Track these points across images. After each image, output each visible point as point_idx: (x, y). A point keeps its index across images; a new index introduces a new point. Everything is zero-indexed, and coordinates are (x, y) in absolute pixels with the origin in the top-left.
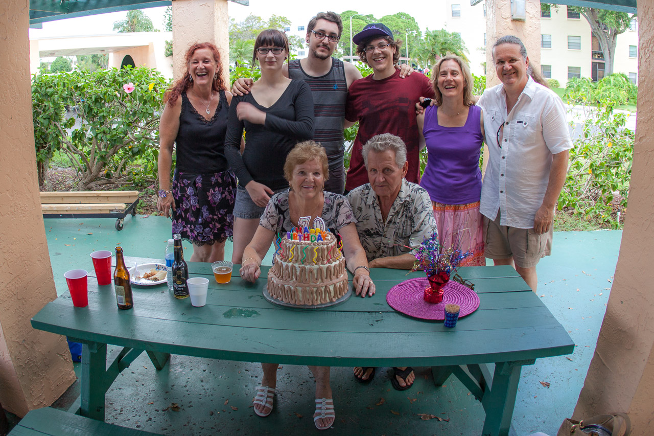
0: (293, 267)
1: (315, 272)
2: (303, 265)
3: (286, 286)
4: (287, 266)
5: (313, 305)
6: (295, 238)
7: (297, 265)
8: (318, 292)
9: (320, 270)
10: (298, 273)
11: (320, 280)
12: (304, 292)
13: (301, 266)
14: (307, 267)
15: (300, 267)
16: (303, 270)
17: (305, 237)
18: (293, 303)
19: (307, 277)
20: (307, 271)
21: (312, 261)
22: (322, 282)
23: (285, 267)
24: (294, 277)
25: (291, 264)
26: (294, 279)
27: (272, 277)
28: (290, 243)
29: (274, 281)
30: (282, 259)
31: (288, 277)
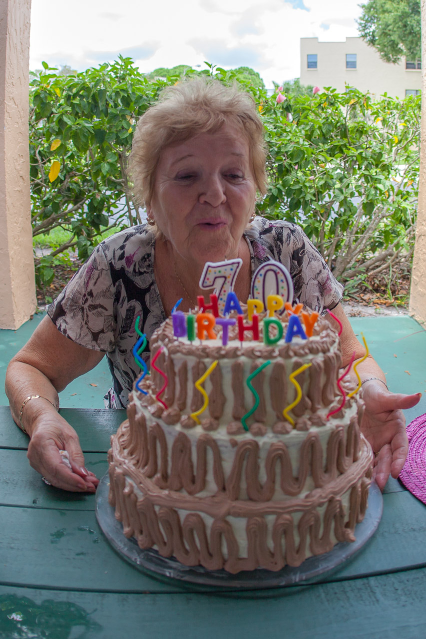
0: (207, 443)
1: (294, 455)
2: (248, 436)
3: (183, 514)
4: (183, 442)
5: (286, 570)
6: (205, 331)
7: (221, 435)
9: (309, 446)
10: (228, 466)
12: (256, 532)
13: (240, 439)
14: (267, 440)
15: (234, 444)
18: (212, 565)
19: (263, 477)
20: (263, 455)
21: (281, 418)
22: (317, 486)
23: (175, 442)
24: (210, 477)
25: (199, 431)
26: (212, 485)
27: (126, 474)
28: (190, 353)
29: (136, 491)
30: (158, 414)
31: (186, 477)
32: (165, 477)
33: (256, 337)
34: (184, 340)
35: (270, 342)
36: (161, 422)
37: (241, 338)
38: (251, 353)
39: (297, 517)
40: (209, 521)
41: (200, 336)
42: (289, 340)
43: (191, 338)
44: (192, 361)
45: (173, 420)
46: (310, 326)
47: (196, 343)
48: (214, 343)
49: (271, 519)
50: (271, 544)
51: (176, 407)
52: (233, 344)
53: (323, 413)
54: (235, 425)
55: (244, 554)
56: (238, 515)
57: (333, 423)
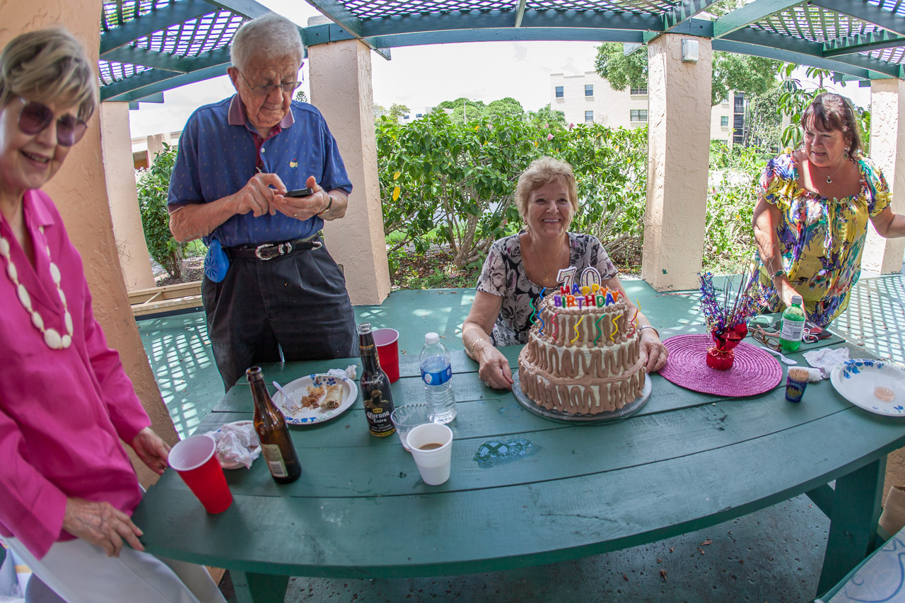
0: (579, 353)
1: (615, 355)
2: (597, 348)
3: (570, 388)
4: (567, 354)
5: (617, 410)
6: (571, 303)
7: (585, 348)
9: (622, 351)
10: (588, 363)
11: (622, 368)
13: (593, 349)
14: (605, 349)
15: (591, 352)
16: (596, 356)
17: (588, 301)
18: (584, 412)
19: (603, 366)
20: (603, 356)
21: (608, 339)
22: (626, 370)
23: (563, 355)
24: (581, 369)
25: (574, 348)
26: (581, 373)
27: (537, 374)
28: (567, 313)
29: (545, 381)
30: (554, 343)
31: (569, 371)
32: (558, 371)
33: (594, 304)
34: (561, 308)
35: (600, 306)
36: (555, 346)
37: (588, 305)
38: (594, 312)
39: (619, 383)
40: (582, 389)
41: (569, 306)
42: (607, 305)
43: (564, 307)
44: (568, 317)
45: (561, 345)
46: (615, 298)
47: (567, 308)
48: (577, 309)
49: (609, 385)
50: (609, 398)
51: (560, 339)
52: (584, 308)
53: (625, 336)
54: (590, 344)
55: (598, 404)
56: (595, 384)
57: (630, 340)
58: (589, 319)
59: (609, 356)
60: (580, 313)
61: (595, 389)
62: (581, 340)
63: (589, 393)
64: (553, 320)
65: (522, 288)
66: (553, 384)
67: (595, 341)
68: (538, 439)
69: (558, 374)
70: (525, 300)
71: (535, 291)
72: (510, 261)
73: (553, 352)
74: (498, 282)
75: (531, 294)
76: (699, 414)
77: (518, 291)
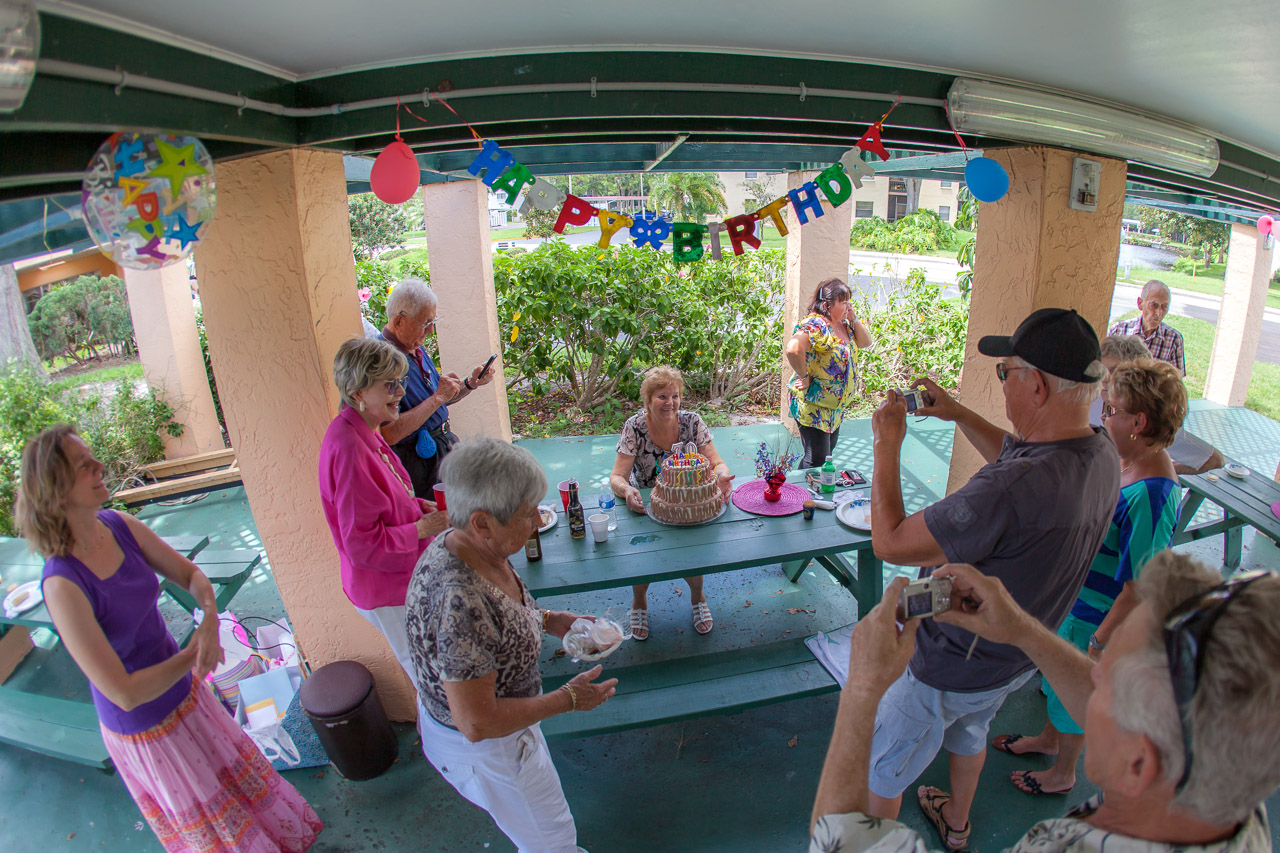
0: (680, 490)
1: (701, 491)
2: (690, 488)
4: (674, 491)
6: (677, 464)
7: (683, 488)
8: (705, 509)
9: (704, 489)
10: (685, 495)
11: (704, 498)
12: (693, 511)
13: (688, 488)
14: (694, 488)
15: (687, 490)
16: (689, 492)
17: (685, 463)
18: (684, 521)
19: (694, 498)
20: (694, 492)
21: (697, 483)
22: (707, 500)
24: (681, 499)
25: (678, 488)
27: (660, 502)
28: (675, 469)
29: (663, 505)
30: (668, 485)
31: (676, 500)
32: (670, 500)
34: (672, 466)
36: (668, 487)
37: (686, 465)
38: (689, 468)
39: (703, 507)
40: (683, 509)
44: (675, 472)
45: (671, 486)
47: (675, 467)
48: (680, 467)
49: (697, 507)
50: (697, 514)
51: (671, 483)
52: (684, 467)
53: (708, 480)
54: (686, 485)
55: (691, 517)
56: (689, 507)
58: (686, 473)
59: (696, 492)
60: (681, 470)
61: (689, 509)
62: (681, 484)
63: (686, 511)
64: (665, 473)
65: (649, 450)
66: (667, 507)
67: (689, 484)
68: (661, 534)
69: (670, 502)
70: (650, 459)
71: (657, 452)
72: (640, 433)
73: (668, 490)
74: (631, 447)
75: (654, 453)
76: (748, 523)
77: (646, 452)
